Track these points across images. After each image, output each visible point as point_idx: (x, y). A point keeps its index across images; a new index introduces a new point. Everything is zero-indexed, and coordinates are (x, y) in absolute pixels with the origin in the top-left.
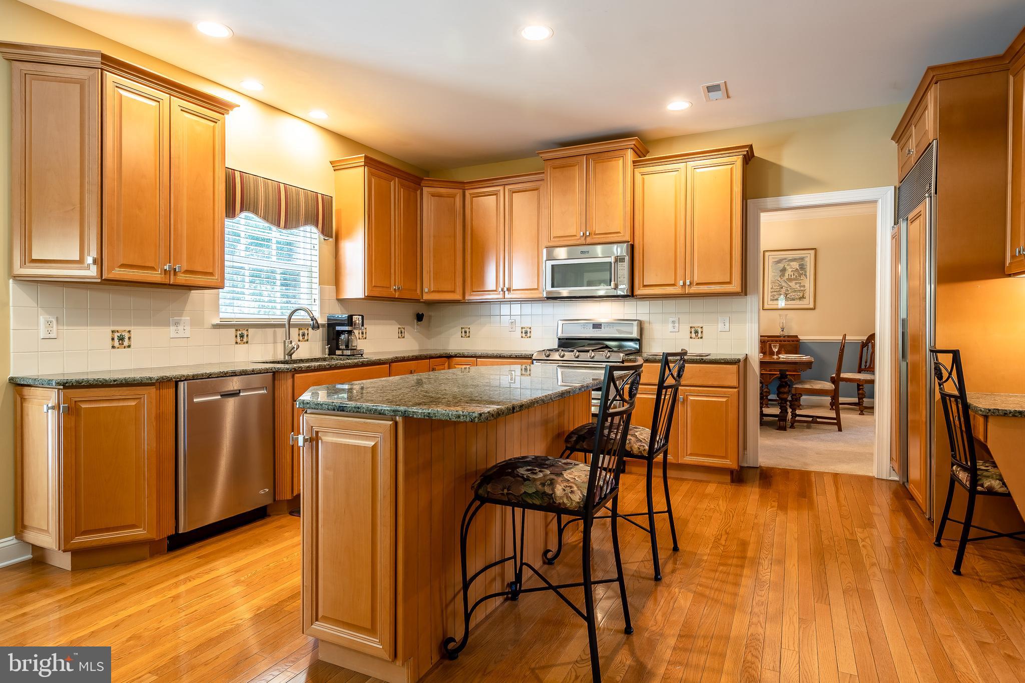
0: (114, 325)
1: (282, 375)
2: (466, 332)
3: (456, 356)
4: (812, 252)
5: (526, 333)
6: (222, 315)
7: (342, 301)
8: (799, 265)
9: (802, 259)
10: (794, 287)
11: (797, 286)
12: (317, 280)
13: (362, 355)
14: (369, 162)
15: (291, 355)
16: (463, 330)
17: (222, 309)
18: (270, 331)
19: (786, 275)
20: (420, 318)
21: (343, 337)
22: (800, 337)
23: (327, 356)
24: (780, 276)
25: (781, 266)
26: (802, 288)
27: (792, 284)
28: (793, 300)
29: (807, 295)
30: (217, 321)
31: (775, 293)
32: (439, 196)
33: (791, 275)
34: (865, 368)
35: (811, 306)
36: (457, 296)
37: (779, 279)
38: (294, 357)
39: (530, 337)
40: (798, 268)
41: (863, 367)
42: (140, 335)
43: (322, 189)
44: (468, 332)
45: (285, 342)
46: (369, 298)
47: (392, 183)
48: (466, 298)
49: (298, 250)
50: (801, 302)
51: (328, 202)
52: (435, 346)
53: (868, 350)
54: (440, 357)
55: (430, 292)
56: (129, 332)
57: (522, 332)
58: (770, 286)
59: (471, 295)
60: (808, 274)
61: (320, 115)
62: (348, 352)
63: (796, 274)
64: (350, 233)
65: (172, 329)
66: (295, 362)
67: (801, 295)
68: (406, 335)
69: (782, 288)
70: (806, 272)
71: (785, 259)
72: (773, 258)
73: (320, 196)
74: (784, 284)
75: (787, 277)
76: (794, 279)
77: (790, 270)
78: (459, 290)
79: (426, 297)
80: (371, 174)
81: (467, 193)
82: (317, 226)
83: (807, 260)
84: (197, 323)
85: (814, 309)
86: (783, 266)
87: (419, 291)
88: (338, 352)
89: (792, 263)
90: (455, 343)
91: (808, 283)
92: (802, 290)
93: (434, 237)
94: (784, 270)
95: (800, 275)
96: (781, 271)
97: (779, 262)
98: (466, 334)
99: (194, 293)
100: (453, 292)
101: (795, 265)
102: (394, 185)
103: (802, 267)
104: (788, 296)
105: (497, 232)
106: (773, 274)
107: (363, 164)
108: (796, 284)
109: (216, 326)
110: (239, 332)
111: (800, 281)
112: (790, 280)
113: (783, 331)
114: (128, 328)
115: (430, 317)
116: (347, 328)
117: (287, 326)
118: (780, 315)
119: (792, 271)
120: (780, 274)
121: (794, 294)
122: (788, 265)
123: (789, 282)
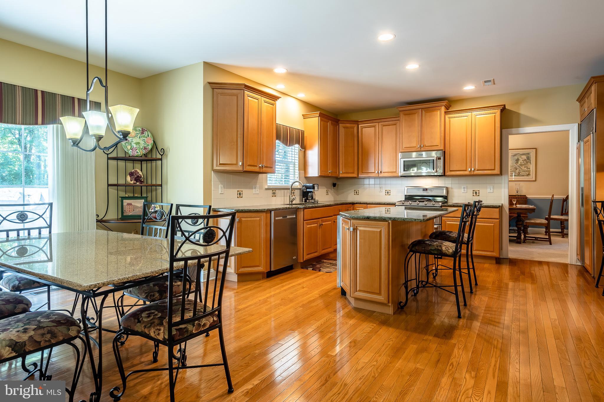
0: (238, 189)
1: (299, 209)
2: (356, 192)
3: (357, 203)
4: (535, 150)
5: (388, 193)
6: (268, 184)
7: (307, 178)
8: (527, 157)
9: (528, 154)
11: (526, 168)
12: (298, 169)
13: (317, 202)
14: (321, 115)
15: (292, 202)
16: (355, 191)
17: (268, 182)
18: (283, 191)
19: (519, 162)
20: (334, 185)
21: (310, 194)
22: (527, 196)
23: (304, 202)
24: (516, 163)
25: (516, 157)
26: (528, 170)
27: (523, 168)
28: (523, 176)
29: (531, 173)
30: (267, 187)
31: (513, 172)
32: (347, 128)
33: (522, 163)
34: (565, 213)
35: (534, 179)
36: (355, 175)
37: (515, 165)
38: (294, 202)
39: (390, 195)
40: (526, 159)
41: (564, 212)
42: (246, 192)
43: (300, 127)
44: (358, 192)
45: (289, 196)
46: (320, 176)
47: (328, 123)
48: (359, 176)
49: (288, 155)
50: (528, 177)
51: (303, 133)
52: (342, 199)
53: (566, 203)
54: (350, 204)
55: (343, 173)
56: (242, 191)
57: (386, 192)
59: (361, 175)
60: (532, 162)
61: (302, 96)
62: (313, 201)
63: (525, 162)
64: (311, 147)
65: (254, 190)
66: (294, 204)
67: (528, 173)
68: (329, 193)
69: (517, 169)
70: (530, 161)
71: (519, 154)
72: (512, 153)
73: (300, 131)
74: (518, 167)
76: (524, 165)
77: (521, 160)
78: (356, 172)
79: (341, 176)
80: (321, 120)
81: (360, 126)
82: (299, 145)
83: (531, 154)
84: (261, 188)
85: (536, 181)
87: (338, 173)
88: (308, 201)
89: (522, 156)
90: (351, 198)
91: (532, 167)
92: (528, 171)
93: (344, 147)
94: (517, 160)
95: (527, 162)
96: (516, 160)
97: (515, 155)
98: (357, 193)
99: (260, 175)
100: (353, 173)
101: (524, 157)
102: (329, 124)
103: (528, 158)
104: (520, 174)
105: (375, 144)
106: (511, 162)
107: (318, 116)
108: (525, 167)
109: (266, 189)
110: (273, 192)
111: (527, 166)
112: (521, 165)
113: (517, 192)
114: (242, 190)
115: (338, 185)
116: (312, 190)
117: (291, 189)
118: (516, 184)
119: (522, 160)
120: (516, 162)
121: (523, 173)
122: (520, 157)
123: (521, 166)
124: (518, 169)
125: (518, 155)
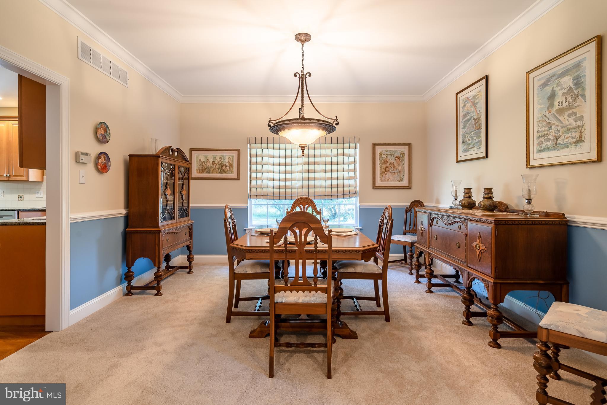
10: (567, 123)
19: (556, 103)
24: (548, 109)
25: (549, 89)
28: (567, 146)
31: (542, 139)
33: (562, 102)
37: (547, 114)
40: (572, 86)
58: (536, 129)
63: (570, 98)
69: (551, 128)
71: (554, 76)
74: (553, 121)
75: (557, 107)
76: (566, 109)
77: (560, 93)
86: (551, 89)
89: (562, 80)
91: (587, 111)
94: (552, 96)
96: (549, 98)
101: (568, 81)
104: (559, 141)
106: (540, 106)
108: (569, 116)
112: (561, 111)
119: (564, 94)
120: (547, 104)
121: (567, 136)
122: (558, 84)
123: (560, 116)
124: (553, 127)
125: (554, 78)
